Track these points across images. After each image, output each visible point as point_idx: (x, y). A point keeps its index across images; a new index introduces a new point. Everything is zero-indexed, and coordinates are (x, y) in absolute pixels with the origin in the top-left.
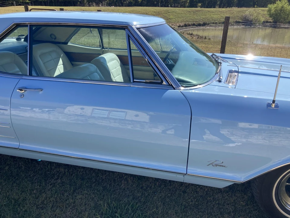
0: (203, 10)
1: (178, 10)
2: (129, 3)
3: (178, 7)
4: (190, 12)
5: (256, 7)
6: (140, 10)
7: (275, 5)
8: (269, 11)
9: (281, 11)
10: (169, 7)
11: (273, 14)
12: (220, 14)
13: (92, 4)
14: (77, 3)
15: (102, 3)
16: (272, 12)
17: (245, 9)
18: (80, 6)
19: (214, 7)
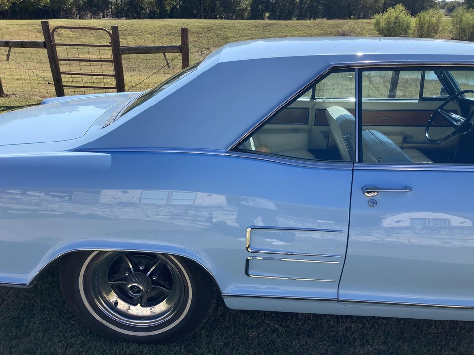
0: (277, 24)
1: (238, 23)
2: (150, 12)
3: (232, 19)
4: (257, 27)
5: (354, 19)
6: (177, 25)
7: (386, 15)
8: (377, 24)
9: (395, 24)
10: (217, 18)
11: (383, 30)
12: (304, 29)
13: (84, 15)
14: (60, 14)
15: (103, 12)
16: (381, 25)
17: (341, 21)
18: (64, 18)
19: (291, 19)
